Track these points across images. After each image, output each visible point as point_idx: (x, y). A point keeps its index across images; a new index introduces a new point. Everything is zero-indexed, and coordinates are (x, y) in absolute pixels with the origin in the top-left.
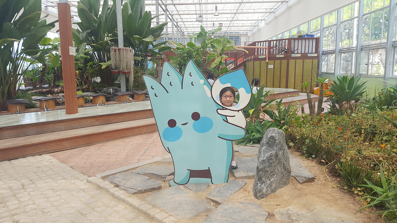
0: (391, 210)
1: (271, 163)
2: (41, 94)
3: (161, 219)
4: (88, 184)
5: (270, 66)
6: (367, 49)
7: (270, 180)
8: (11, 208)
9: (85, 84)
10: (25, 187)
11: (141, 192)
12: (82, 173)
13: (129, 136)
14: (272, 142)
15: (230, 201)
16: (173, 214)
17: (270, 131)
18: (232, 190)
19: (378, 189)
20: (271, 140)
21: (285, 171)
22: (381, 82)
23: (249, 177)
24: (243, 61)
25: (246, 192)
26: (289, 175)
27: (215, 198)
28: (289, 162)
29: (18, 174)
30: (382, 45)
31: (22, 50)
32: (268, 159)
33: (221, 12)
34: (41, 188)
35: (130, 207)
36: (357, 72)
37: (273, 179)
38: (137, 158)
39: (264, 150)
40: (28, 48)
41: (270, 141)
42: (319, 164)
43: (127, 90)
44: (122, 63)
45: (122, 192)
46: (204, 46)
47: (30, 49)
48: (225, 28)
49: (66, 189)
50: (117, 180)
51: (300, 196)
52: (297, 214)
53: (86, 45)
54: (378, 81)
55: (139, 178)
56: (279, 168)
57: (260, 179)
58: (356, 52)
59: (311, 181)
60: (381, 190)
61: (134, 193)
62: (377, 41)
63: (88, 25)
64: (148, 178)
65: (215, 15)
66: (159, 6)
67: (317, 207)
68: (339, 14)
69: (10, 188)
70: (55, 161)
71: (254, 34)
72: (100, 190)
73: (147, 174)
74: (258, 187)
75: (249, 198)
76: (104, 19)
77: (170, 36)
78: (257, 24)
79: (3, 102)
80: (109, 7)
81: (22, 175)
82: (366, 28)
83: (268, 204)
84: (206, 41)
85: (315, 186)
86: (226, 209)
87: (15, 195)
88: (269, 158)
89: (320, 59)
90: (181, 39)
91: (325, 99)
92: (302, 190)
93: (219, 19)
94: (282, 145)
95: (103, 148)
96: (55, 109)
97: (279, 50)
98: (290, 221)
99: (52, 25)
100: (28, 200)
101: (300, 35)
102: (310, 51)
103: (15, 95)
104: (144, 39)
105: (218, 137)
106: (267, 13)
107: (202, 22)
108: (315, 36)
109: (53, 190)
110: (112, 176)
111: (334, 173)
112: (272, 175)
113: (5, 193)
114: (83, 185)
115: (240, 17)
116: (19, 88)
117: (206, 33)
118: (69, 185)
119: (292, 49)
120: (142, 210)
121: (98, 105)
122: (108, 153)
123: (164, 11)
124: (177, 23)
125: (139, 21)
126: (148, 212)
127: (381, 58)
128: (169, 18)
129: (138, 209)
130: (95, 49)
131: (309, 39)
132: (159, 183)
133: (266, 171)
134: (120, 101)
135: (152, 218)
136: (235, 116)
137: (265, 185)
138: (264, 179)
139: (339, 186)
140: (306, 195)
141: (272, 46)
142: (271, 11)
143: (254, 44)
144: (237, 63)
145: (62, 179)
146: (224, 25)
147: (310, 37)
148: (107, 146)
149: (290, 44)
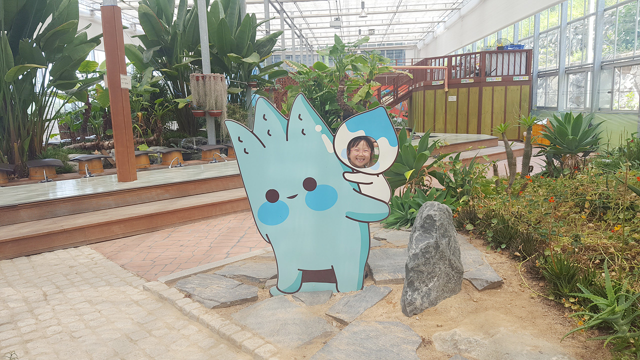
0: (620, 335)
1: (428, 259)
2: (84, 150)
3: (252, 348)
4: (145, 292)
5: (452, 98)
6: (610, 66)
7: (427, 286)
8: (23, 330)
9: (153, 133)
10: (48, 298)
11: (224, 305)
12: (138, 276)
13: (216, 216)
14: (429, 225)
15: (363, 319)
16: (272, 340)
17: (426, 207)
18: (367, 301)
19: (599, 301)
20: (428, 221)
21: (453, 270)
22: (634, 122)
23: (396, 281)
24: (407, 90)
25: (390, 305)
26: (460, 277)
27: (340, 315)
28: (460, 257)
29: (39, 278)
30: (635, 59)
31: (50, 81)
32: (423, 253)
33: (371, 10)
34: (72, 299)
35: (207, 329)
36: (594, 104)
37: (432, 284)
38: (225, 251)
39: (417, 236)
40: (60, 78)
41: (427, 223)
42: (513, 258)
43: (218, 142)
44: (208, 98)
45: (197, 305)
46: (341, 67)
47: (63, 80)
48: (379, 36)
49: (110, 301)
50: (189, 286)
51: (476, 311)
52: (467, 341)
53: (153, 71)
54: (629, 120)
55: (226, 283)
56: (442, 267)
57: (410, 284)
58: (593, 72)
59: (496, 286)
60: (603, 302)
61: (214, 308)
62: (629, 53)
63: (156, 39)
64: (237, 282)
65: (362, 17)
66: (270, 4)
67: (502, 329)
68: (564, 10)
69: (26, 300)
70: (98, 256)
71: (427, 45)
72: (162, 302)
73: (238, 277)
74: (408, 297)
75: (394, 315)
76: (181, 28)
77: (289, 52)
78: (431, 29)
79: (23, 164)
80: (188, 9)
81: (45, 279)
82: (611, 31)
83: (422, 324)
84: (344, 61)
85: (503, 295)
86: (355, 333)
87: (31, 311)
88: (425, 251)
89: (534, 85)
90: (307, 56)
91: (535, 151)
92: (480, 302)
93: (368, 23)
94: (446, 229)
95: (174, 235)
96: (103, 174)
97: (466, 70)
98: (456, 351)
99: (96, 41)
100: (51, 318)
101: (500, 45)
102: (517, 72)
103: (41, 153)
104: (244, 60)
105: (346, 217)
106: (447, 10)
107: (342, 28)
108: (526, 48)
109: (90, 302)
110: (183, 280)
111: (534, 274)
112: (430, 278)
113: (17, 307)
114: (136, 294)
115: (404, 18)
116: (47, 142)
117: (344, 46)
118: (115, 294)
119: (487, 69)
120: (224, 334)
121: (170, 167)
122: (181, 243)
123: (278, 12)
124: (300, 30)
125: (237, 30)
126: (233, 336)
127: (635, 81)
128: (288, 24)
129: (218, 333)
130: (167, 76)
131: (514, 52)
132: (254, 290)
133: (420, 272)
134: (207, 160)
135: (238, 347)
136: (372, 183)
137: (419, 294)
138: (416, 284)
139: (541, 294)
140: (486, 309)
141: (453, 64)
142: (454, 7)
143: (425, 62)
144: (397, 94)
145: (106, 285)
146: (376, 32)
147: (517, 49)
148: (180, 232)
149: (483, 60)
